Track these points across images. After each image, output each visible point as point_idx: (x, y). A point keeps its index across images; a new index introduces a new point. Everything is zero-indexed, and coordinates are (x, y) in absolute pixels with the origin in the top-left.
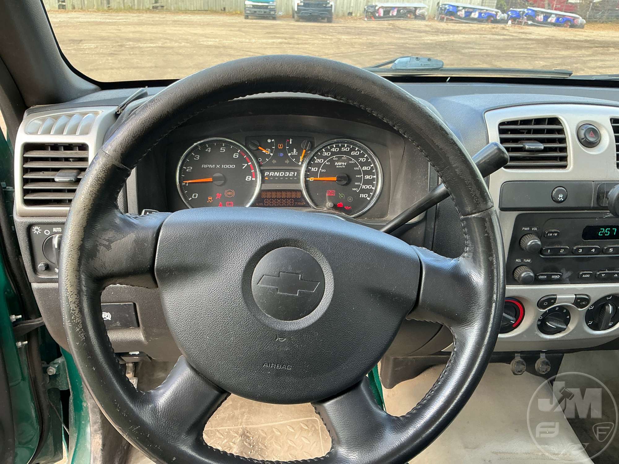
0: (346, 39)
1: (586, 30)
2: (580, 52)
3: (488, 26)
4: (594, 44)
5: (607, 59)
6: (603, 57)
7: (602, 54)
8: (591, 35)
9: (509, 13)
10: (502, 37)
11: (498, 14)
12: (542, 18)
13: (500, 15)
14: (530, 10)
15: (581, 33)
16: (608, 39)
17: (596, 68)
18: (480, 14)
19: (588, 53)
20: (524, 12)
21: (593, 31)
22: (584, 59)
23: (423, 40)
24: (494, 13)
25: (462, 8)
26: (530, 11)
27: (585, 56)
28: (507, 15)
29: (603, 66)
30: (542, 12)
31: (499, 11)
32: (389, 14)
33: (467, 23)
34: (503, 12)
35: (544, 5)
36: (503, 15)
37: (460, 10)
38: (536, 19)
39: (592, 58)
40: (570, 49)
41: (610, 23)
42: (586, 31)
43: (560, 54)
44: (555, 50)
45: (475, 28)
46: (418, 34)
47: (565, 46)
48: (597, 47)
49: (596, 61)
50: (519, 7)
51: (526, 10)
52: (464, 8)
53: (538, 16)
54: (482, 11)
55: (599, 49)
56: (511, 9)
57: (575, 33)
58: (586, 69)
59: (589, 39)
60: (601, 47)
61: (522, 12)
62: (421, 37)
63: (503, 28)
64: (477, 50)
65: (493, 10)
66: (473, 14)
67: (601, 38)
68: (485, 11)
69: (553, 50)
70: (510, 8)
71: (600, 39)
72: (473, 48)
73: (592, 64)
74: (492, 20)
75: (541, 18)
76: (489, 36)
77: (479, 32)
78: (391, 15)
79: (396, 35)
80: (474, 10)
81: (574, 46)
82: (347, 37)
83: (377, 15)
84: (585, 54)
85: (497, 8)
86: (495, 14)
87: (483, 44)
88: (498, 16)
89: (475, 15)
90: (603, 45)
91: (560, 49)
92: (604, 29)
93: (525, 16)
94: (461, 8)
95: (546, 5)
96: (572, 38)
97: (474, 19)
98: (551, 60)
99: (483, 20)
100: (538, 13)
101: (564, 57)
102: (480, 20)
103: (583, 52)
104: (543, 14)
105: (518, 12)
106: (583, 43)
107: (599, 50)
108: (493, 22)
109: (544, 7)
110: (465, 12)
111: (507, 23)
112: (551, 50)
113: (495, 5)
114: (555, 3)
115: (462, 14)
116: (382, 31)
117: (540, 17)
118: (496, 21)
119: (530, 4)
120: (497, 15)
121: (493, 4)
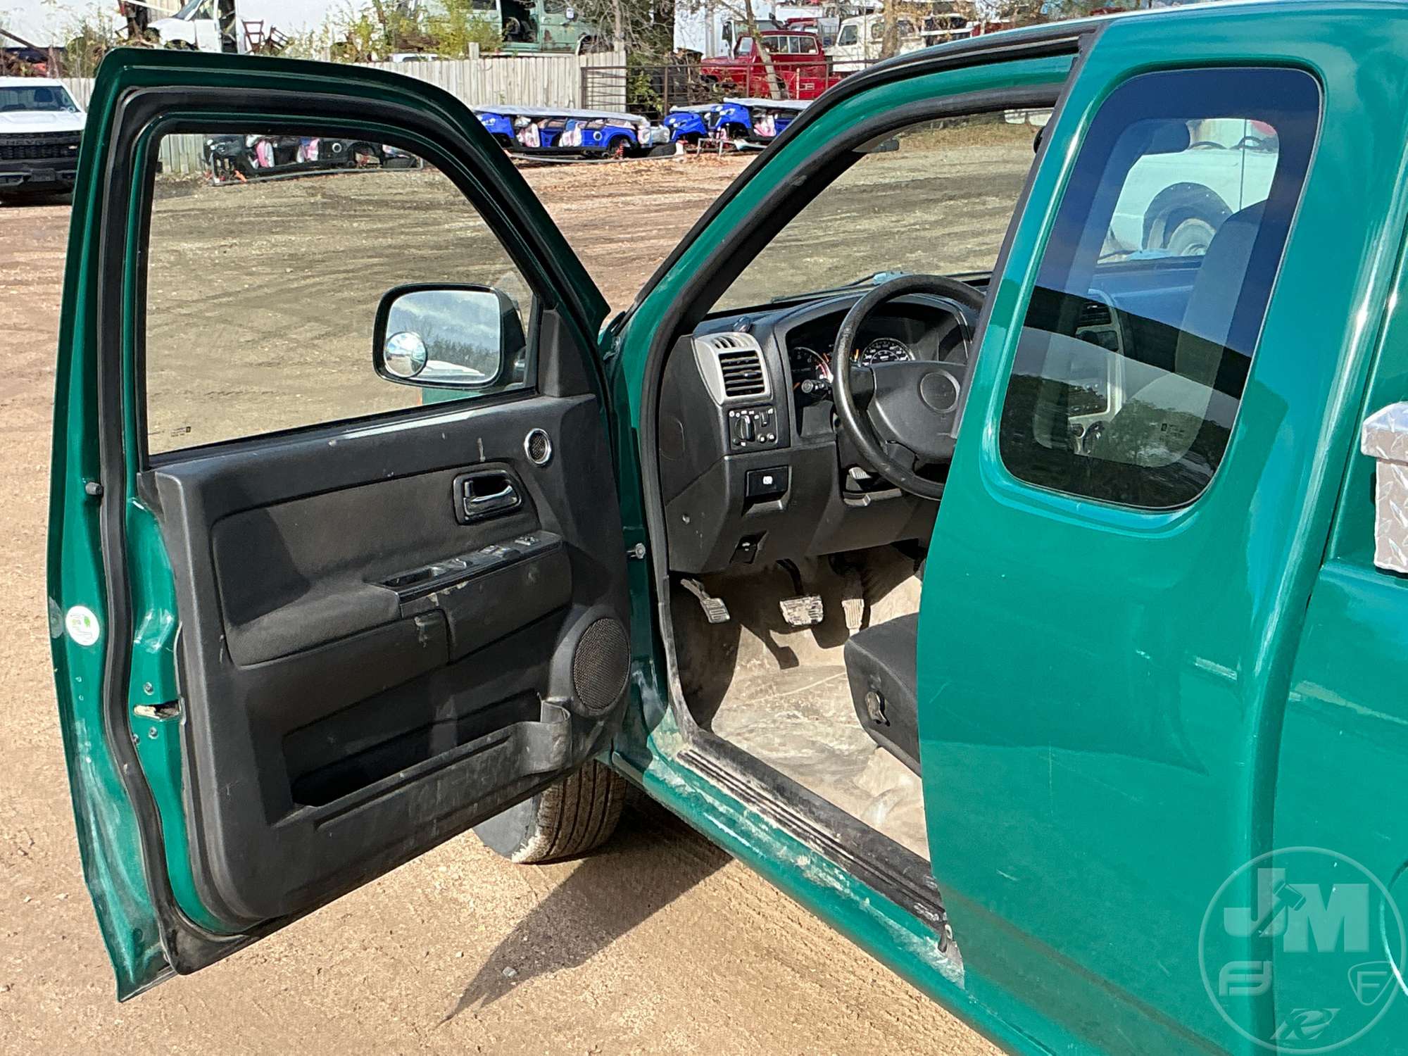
0: (199, 249)
1: (906, 152)
2: (910, 219)
3: (618, 168)
4: (941, 190)
5: (988, 227)
6: (976, 225)
7: (972, 215)
8: (923, 165)
9: (672, 121)
10: (677, 198)
11: (640, 127)
12: (772, 126)
13: (647, 133)
14: (734, 105)
15: (897, 163)
16: (972, 170)
17: (968, 257)
18: (587, 133)
19: (933, 218)
20: (715, 115)
21: (927, 154)
22: (927, 234)
23: (449, 231)
24: (628, 125)
25: (529, 120)
26: (733, 110)
27: (927, 226)
28: (667, 129)
29: (983, 248)
30: (769, 110)
31: (644, 119)
32: (293, 158)
33: (552, 164)
34: (654, 118)
35: (765, 85)
36: (655, 130)
37: (523, 129)
38: (755, 131)
39: (947, 231)
40: (878, 212)
41: (965, 124)
42: (906, 155)
43: (860, 231)
44: (842, 219)
45: (583, 179)
46: (422, 215)
47: (866, 205)
48: (951, 199)
49: (962, 236)
50: (694, 100)
51: (719, 108)
52: (535, 119)
53: (760, 122)
54: (591, 125)
55: (960, 202)
56: (675, 108)
57: (880, 164)
58: (942, 264)
59: (920, 176)
60: (963, 197)
61: (707, 116)
62: (436, 222)
63: (669, 170)
64: (627, 245)
65: (624, 120)
66: (565, 135)
67: (953, 171)
68: (600, 122)
69: (836, 220)
70: (672, 105)
71: (953, 173)
72: (611, 241)
73: (954, 247)
74: (625, 148)
75: (769, 128)
76: (637, 199)
77: (605, 191)
78: (300, 160)
79: (355, 225)
80: (568, 121)
81: (889, 201)
82: (200, 245)
83: (254, 164)
84: (926, 222)
85: (631, 109)
86: (633, 128)
87: (634, 225)
88: (640, 133)
89: (572, 136)
90: (965, 190)
91: (855, 214)
92: (953, 143)
93: (723, 126)
94: (525, 121)
95: (774, 87)
96: (876, 180)
97: (570, 152)
98: (844, 251)
99: (601, 153)
100: (757, 112)
101: (873, 237)
102: (589, 153)
103: (917, 215)
104: (774, 115)
105: (696, 117)
106: (911, 191)
107: (958, 206)
108: (629, 153)
109: (766, 94)
110: (540, 130)
111: (675, 150)
112: (830, 221)
113: (623, 99)
114: (798, 78)
115: (532, 140)
116: (303, 214)
117: (764, 124)
118: (638, 151)
119: (725, 86)
120: (636, 132)
121: (614, 100)
